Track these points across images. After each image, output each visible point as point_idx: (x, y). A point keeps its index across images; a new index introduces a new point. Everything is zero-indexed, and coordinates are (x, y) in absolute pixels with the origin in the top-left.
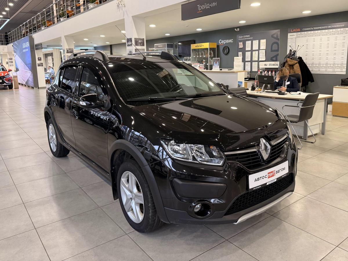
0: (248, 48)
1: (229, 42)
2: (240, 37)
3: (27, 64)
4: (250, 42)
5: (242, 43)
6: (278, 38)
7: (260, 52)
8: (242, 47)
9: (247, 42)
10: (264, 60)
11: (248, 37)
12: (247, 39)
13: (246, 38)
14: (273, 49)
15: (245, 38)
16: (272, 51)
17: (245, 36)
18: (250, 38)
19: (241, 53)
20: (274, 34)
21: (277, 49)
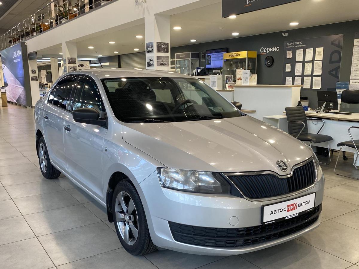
0: (299, 58)
1: (274, 51)
2: (288, 44)
4: (302, 50)
5: (291, 52)
6: (341, 45)
7: (315, 63)
8: (291, 57)
9: (298, 51)
10: (320, 74)
12: (298, 46)
14: (332, 60)
16: (331, 62)
17: (295, 43)
18: (301, 46)
19: (289, 65)
20: (335, 41)
21: (338, 60)
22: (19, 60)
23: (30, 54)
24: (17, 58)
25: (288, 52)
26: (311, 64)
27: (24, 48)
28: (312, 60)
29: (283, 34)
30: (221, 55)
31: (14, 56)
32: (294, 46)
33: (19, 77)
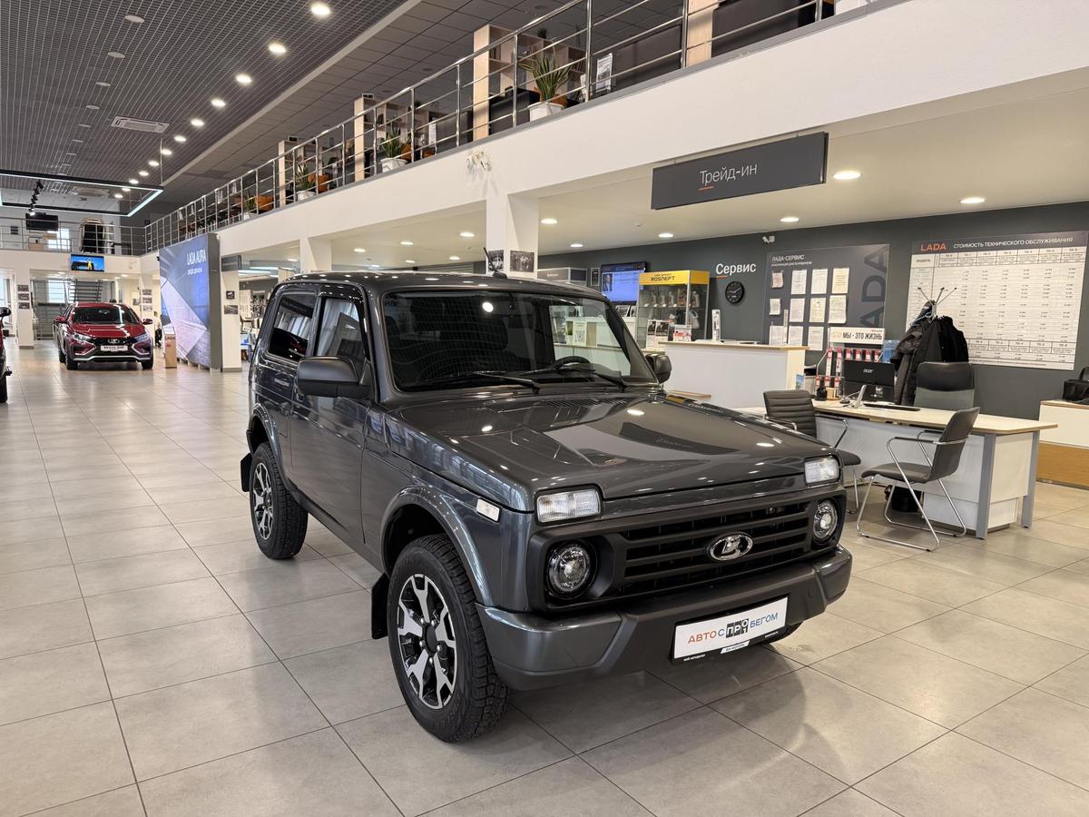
0: (798, 286)
1: (745, 271)
2: (775, 259)
3: (196, 307)
4: (804, 272)
5: (780, 275)
6: (884, 265)
7: (831, 300)
8: (781, 285)
9: (795, 273)
10: (843, 321)
11: (800, 261)
12: (796, 264)
13: (793, 261)
14: (868, 295)
15: (789, 262)
16: (865, 298)
17: (790, 258)
18: (802, 263)
19: (778, 301)
20: (873, 256)
21: (879, 294)
22: (199, 270)
23: (225, 260)
24: (196, 266)
25: (774, 275)
26: (823, 300)
27: (214, 246)
28: (825, 292)
29: (765, 238)
30: (631, 277)
31: (191, 262)
32: (786, 264)
33: (198, 305)
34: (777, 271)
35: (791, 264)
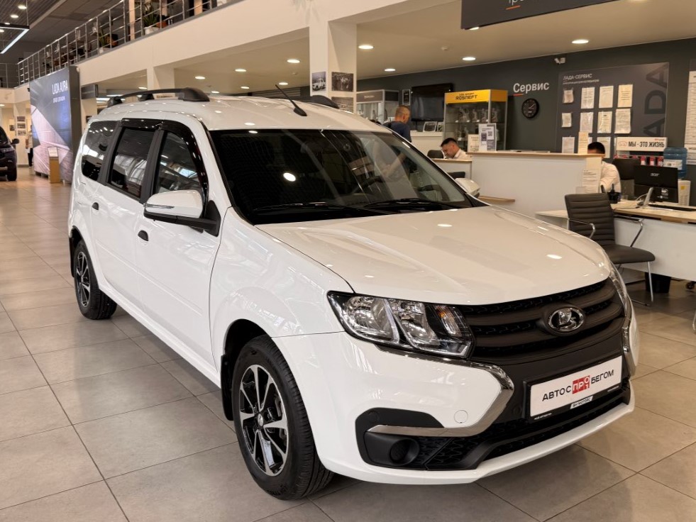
0: (587, 103)
1: (539, 89)
2: (566, 78)
3: (60, 130)
7: (617, 113)
9: (584, 90)
12: (585, 82)
13: (583, 79)
15: (578, 80)
17: (579, 76)
18: (591, 81)
20: (654, 73)
21: (660, 107)
22: (63, 99)
23: (84, 89)
24: (60, 94)
25: (566, 92)
26: (610, 114)
28: (611, 107)
29: (557, 60)
32: (576, 82)
33: (62, 129)
34: (568, 88)
35: (580, 82)
